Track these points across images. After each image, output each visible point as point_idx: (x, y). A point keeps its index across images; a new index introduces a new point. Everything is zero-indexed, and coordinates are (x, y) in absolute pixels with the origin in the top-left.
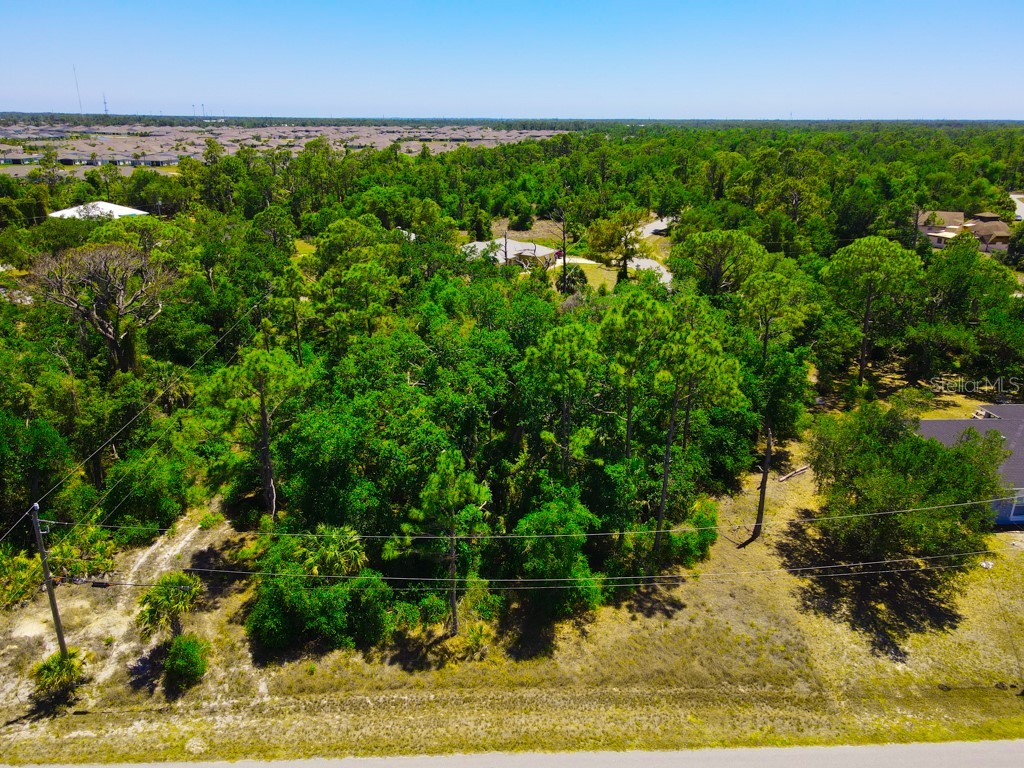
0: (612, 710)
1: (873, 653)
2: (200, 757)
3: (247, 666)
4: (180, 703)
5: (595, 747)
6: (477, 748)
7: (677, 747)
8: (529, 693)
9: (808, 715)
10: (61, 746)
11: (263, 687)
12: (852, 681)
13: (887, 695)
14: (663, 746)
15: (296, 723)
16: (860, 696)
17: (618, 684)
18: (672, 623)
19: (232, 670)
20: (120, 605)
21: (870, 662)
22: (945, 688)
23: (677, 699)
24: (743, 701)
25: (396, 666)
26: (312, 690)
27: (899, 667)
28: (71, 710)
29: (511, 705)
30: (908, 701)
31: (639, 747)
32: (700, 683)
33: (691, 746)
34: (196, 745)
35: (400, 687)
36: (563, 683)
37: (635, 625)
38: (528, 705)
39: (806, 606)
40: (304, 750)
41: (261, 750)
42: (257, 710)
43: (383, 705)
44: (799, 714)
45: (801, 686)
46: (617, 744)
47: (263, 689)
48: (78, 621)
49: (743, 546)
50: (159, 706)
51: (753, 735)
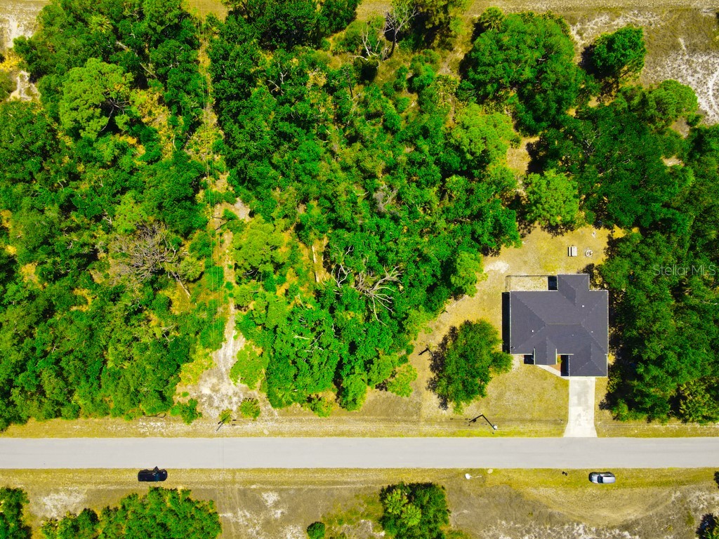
0: (365, 424)
2: (269, 436)
3: (271, 408)
4: (257, 418)
5: (358, 436)
6: (331, 435)
7: (377, 437)
8: (344, 418)
10: (235, 430)
13: (435, 421)
14: (374, 436)
15: (287, 425)
16: (429, 421)
17: (367, 416)
18: (387, 393)
19: (266, 408)
20: (225, 380)
21: (437, 409)
22: (452, 419)
24: (398, 421)
25: (309, 408)
26: (289, 415)
27: (444, 412)
28: (232, 419)
29: (339, 421)
30: (440, 423)
33: (381, 436)
34: (266, 432)
37: (376, 394)
38: (344, 422)
39: (429, 387)
40: (291, 434)
41: (281, 434)
42: (277, 421)
43: (307, 420)
44: (411, 426)
45: (415, 417)
46: (364, 435)
47: (276, 414)
48: (217, 388)
49: (421, 354)
50: (253, 419)
51: (397, 433)
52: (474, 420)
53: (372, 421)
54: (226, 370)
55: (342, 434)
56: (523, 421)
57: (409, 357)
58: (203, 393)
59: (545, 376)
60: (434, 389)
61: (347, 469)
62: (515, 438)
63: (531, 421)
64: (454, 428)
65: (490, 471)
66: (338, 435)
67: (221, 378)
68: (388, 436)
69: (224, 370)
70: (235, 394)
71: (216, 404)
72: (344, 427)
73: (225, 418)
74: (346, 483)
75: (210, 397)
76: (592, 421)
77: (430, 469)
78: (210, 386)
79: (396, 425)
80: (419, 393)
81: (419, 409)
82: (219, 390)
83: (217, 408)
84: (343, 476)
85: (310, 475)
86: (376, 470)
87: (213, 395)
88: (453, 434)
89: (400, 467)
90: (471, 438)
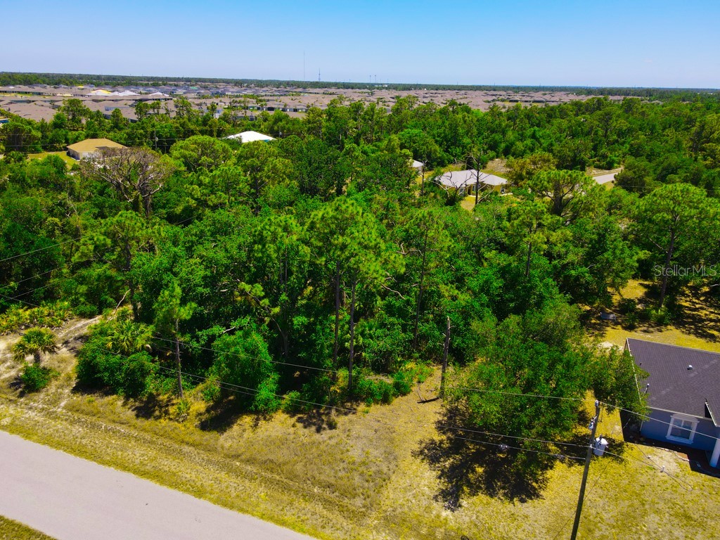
0: (222, 474)
1: (435, 498)
3: (67, 391)
4: (22, 400)
5: (187, 491)
6: (125, 468)
7: (232, 507)
12: (399, 510)
13: (415, 528)
14: (225, 505)
15: (59, 426)
19: (59, 390)
21: (427, 501)
23: (268, 482)
24: (309, 497)
25: (134, 412)
26: (83, 412)
27: (446, 513)
31: (210, 500)
32: (293, 476)
33: (241, 510)
34: (6, 421)
35: (125, 424)
36: (212, 450)
37: (292, 430)
38: (179, 456)
39: (421, 452)
42: (50, 413)
44: (336, 517)
45: (359, 502)
47: (63, 404)
49: (424, 402)
50: (13, 398)
51: (289, 518)
57: (397, 401)
68: (262, 517)
80: (390, 456)
81: (379, 489)
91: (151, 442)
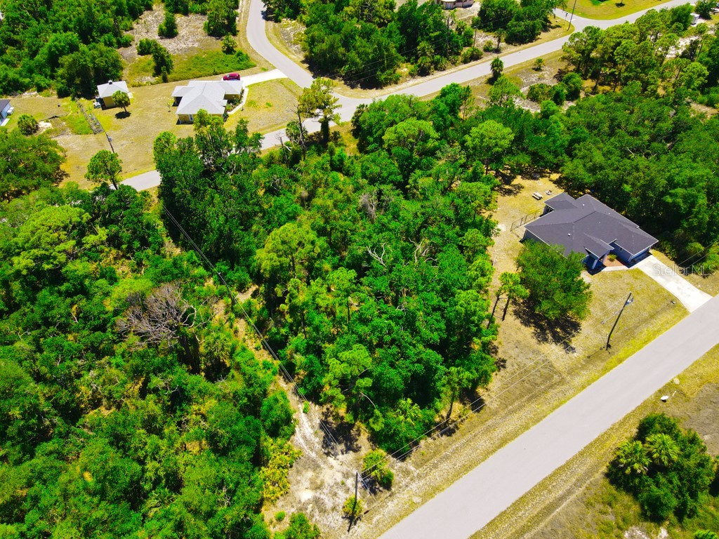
0: (516, 416)
1: (567, 353)
2: (423, 502)
3: (400, 464)
4: (393, 489)
5: (522, 432)
6: (494, 451)
7: (541, 419)
8: (490, 422)
9: (563, 387)
10: (377, 526)
11: (412, 468)
12: (567, 367)
13: (577, 368)
14: (538, 421)
15: (435, 474)
16: (572, 371)
17: (510, 405)
18: (508, 370)
19: (396, 468)
20: (322, 466)
21: (567, 356)
22: (589, 357)
23: (529, 401)
24: (545, 391)
25: (444, 436)
26: (428, 460)
27: (575, 354)
28: (362, 513)
29: (488, 430)
30: (583, 368)
31: (532, 425)
32: (529, 391)
33: (544, 417)
34: (417, 499)
35: (453, 443)
36: (495, 413)
37: (499, 377)
38: (494, 427)
39: (539, 341)
40: (449, 481)
41: (437, 489)
42: (419, 477)
43: (454, 452)
44: (561, 388)
45: (556, 377)
46: (526, 427)
48: (318, 482)
49: (503, 319)
50: (388, 494)
51: (555, 403)
52: (609, 346)
53: (521, 407)
54: (317, 453)
55: (504, 441)
56: (645, 321)
58: (303, 501)
59: (617, 276)
60: (546, 340)
61: (546, 479)
62: (657, 338)
63: (652, 317)
64: (601, 365)
65: (677, 381)
66: (500, 446)
67: (316, 467)
68: (551, 412)
69: (313, 455)
70: (346, 475)
71: (329, 505)
72: (499, 433)
73: (352, 517)
74: (562, 499)
75: (317, 501)
76: (693, 287)
77: (625, 419)
78: (307, 484)
79: (549, 395)
81: (552, 366)
82: (322, 482)
83: (334, 509)
84: (550, 492)
85: (513, 520)
86: (575, 458)
87: (318, 495)
88: (606, 370)
89: (596, 437)
90: (624, 362)
91: (475, 436)
